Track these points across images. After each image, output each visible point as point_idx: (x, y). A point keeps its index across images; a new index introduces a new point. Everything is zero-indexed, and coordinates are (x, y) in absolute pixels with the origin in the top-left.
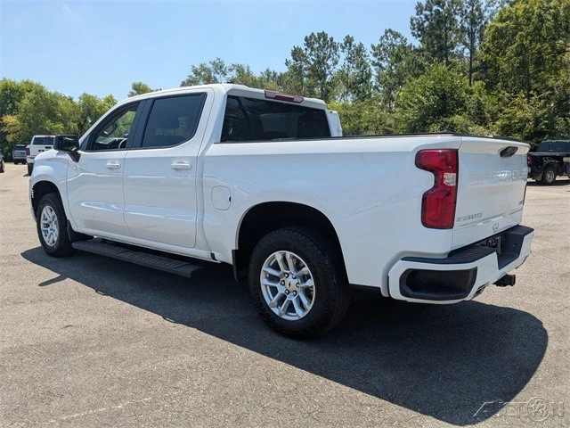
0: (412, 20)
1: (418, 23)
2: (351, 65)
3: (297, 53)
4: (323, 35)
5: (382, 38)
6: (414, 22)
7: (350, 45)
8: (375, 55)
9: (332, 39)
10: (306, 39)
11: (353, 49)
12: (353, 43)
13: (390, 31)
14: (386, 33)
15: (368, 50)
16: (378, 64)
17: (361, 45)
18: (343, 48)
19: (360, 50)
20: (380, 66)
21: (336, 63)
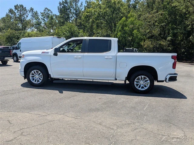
0: (58, 7)
1: (60, 9)
2: (33, 18)
3: (11, 11)
4: (22, 6)
5: (44, 10)
6: (59, 8)
7: (33, 11)
8: (42, 16)
9: (25, 8)
10: (15, 6)
11: (33, 12)
12: (34, 10)
13: (47, 8)
14: (45, 9)
15: (39, 14)
16: (43, 19)
17: (37, 12)
18: (30, 12)
19: (36, 13)
20: (44, 20)
21: (27, 17)
